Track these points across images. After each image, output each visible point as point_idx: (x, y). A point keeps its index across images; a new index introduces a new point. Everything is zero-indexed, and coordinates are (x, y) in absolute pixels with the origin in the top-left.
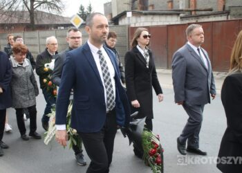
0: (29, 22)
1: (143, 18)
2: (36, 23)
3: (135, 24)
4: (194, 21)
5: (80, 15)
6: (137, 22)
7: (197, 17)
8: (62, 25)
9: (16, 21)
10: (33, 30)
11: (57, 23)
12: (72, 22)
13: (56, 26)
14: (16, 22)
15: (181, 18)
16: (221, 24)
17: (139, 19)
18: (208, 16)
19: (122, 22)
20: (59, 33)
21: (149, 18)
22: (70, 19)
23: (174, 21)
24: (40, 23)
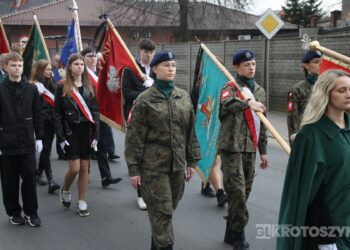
0: (178, 24)
2: (191, 27)
8: (245, 32)
10: (184, 40)
11: (232, 27)
12: (259, 25)
14: (152, 25)
24: (199, 28)
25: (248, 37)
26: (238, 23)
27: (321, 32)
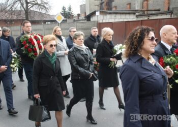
1: (108, 16)
2: (30, 19)
3: (102, 20)
4: (146, 18)
5: (62, 14)
6: (104, 19)
7: (149, 15)
8: (49, 21)
9: (15, 17)
11: (45, 19)
12: (56, 18)
13: (45, 22)
14: (15, 19)
15: (136, 16)
16: (165, 20)
17: (105, 17)
18: (157, 14)
19: (93, 19)
20: (46, 27)
21: (113, 16)
22: (55, 16)
23: (132, 18)
24: (33, 19)
25: (49, 23)
26: (47, 18)
27: (74, 21)
